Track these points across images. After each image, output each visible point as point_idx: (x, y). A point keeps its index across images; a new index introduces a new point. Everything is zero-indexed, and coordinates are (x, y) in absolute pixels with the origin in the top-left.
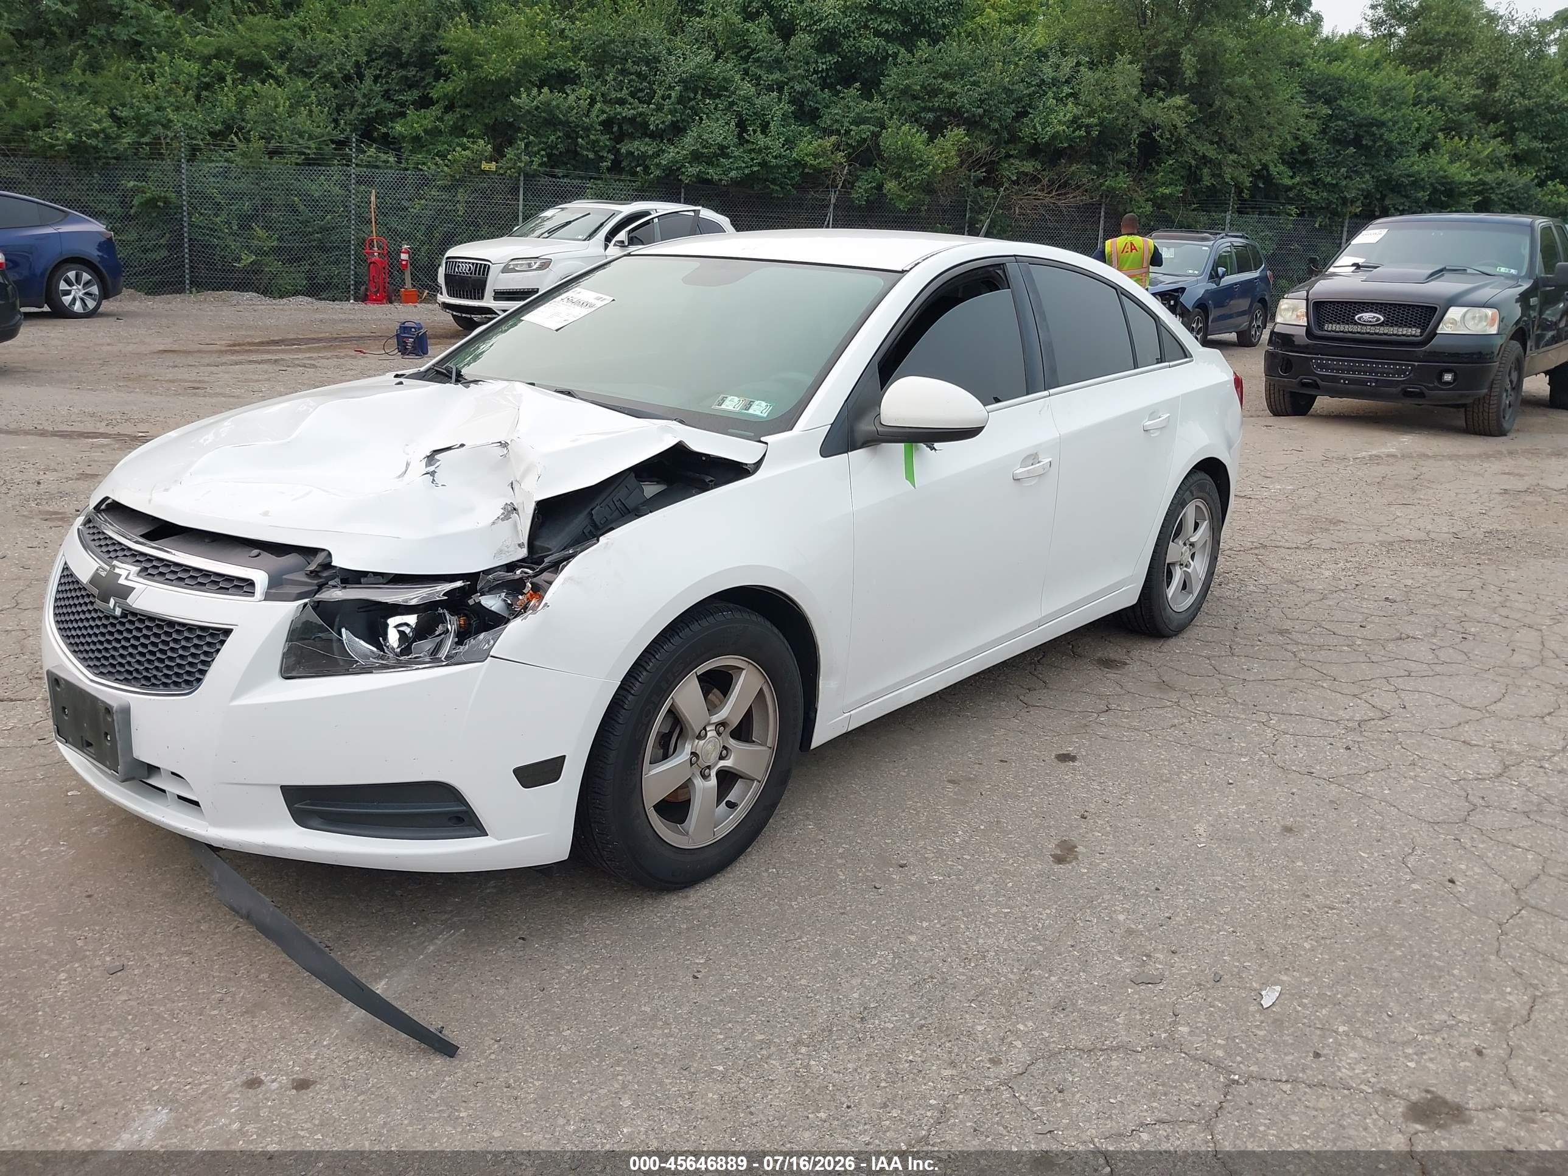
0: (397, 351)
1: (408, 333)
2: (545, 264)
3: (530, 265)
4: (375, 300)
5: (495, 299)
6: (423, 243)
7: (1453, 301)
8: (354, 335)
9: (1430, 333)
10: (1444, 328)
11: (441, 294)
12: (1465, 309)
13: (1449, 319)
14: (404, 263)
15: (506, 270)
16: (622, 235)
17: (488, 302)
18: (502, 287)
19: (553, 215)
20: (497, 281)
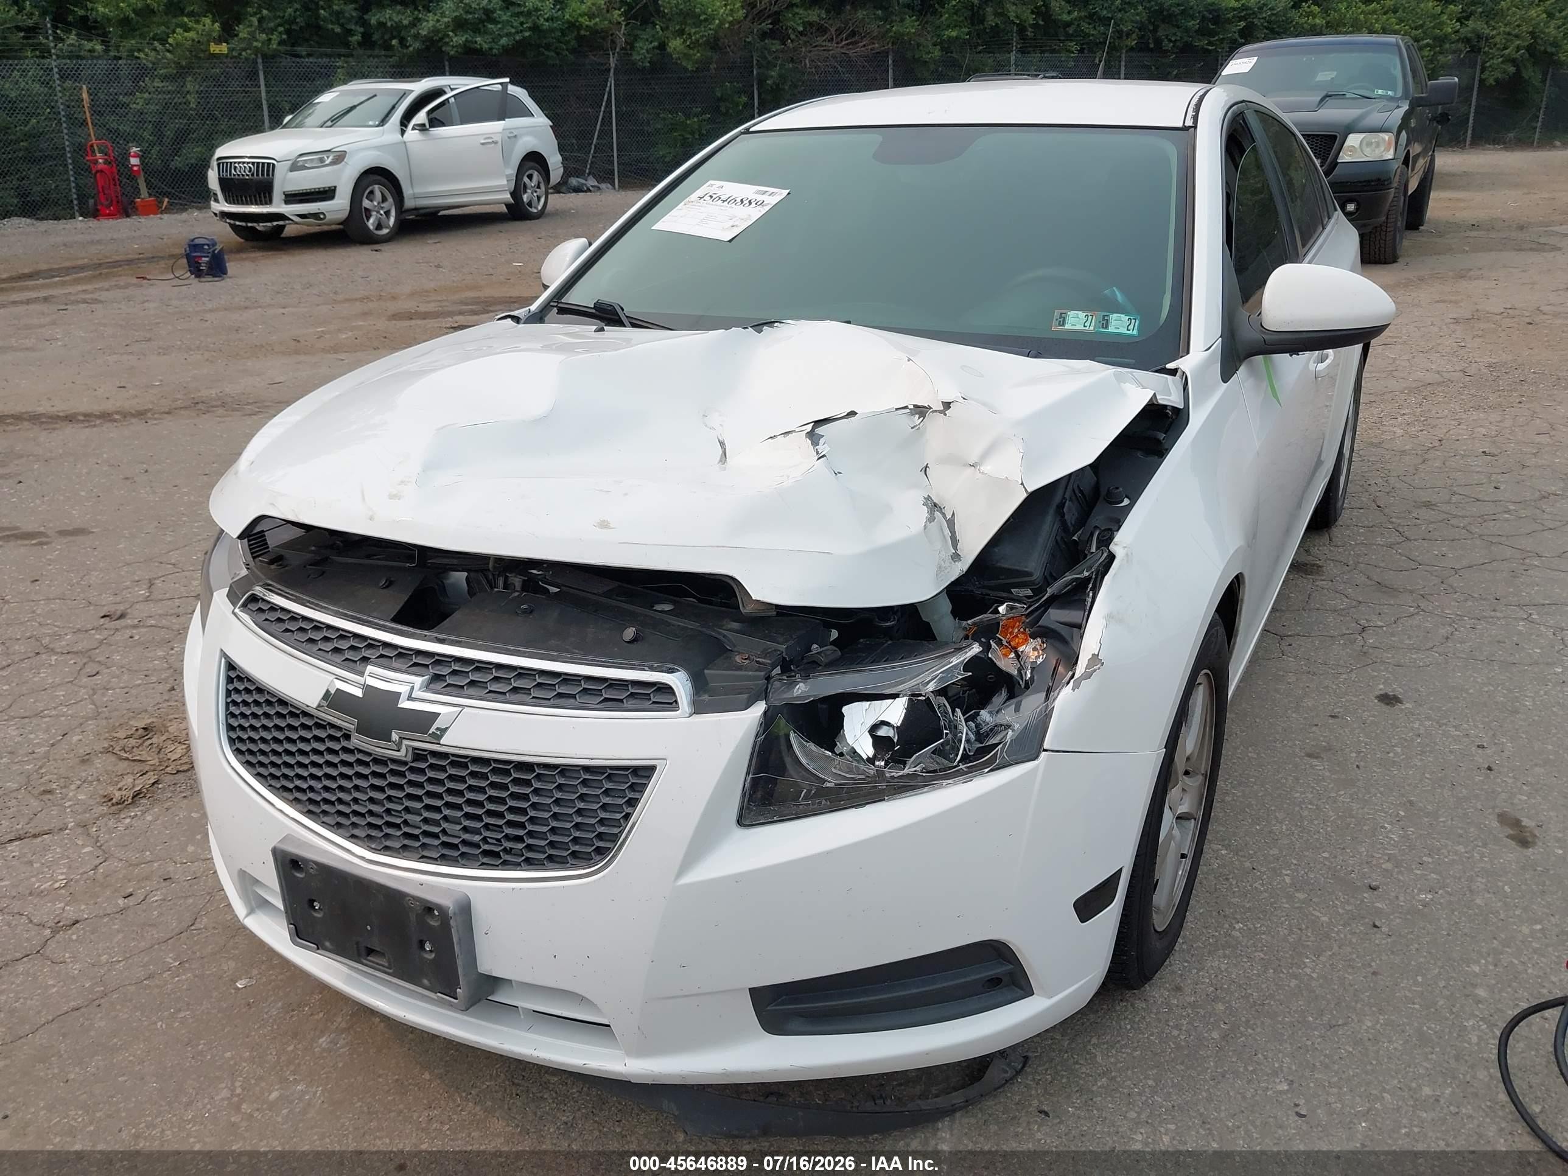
0: (189, 274)
1: (200, 252)
2: (340, 157)
3: (322, 160)
4: (109, 215)
5: (287, 202)
6: (152, 145)
7: (1351, 128)
8: (118, 258)
9: (1331, 163)
10: (1345, 157)
11: (217, 201)
12: (1362, 135)
13: (1349, 147)
14: (135, 168)
15: (295, 167)
16: (421, 117)
17: (278, 207)
18: (292, 188)
19: (329, 100)
20: (285, 181)
